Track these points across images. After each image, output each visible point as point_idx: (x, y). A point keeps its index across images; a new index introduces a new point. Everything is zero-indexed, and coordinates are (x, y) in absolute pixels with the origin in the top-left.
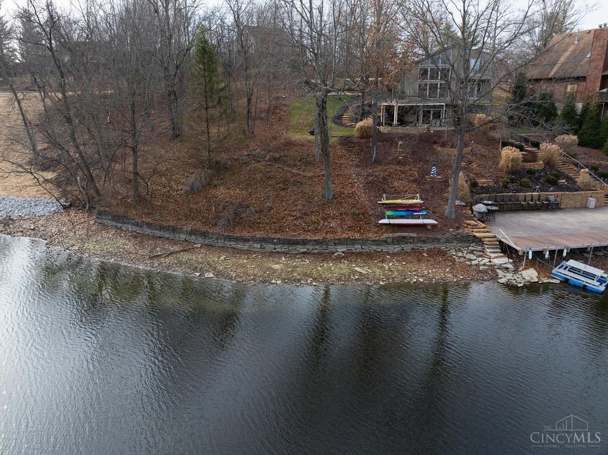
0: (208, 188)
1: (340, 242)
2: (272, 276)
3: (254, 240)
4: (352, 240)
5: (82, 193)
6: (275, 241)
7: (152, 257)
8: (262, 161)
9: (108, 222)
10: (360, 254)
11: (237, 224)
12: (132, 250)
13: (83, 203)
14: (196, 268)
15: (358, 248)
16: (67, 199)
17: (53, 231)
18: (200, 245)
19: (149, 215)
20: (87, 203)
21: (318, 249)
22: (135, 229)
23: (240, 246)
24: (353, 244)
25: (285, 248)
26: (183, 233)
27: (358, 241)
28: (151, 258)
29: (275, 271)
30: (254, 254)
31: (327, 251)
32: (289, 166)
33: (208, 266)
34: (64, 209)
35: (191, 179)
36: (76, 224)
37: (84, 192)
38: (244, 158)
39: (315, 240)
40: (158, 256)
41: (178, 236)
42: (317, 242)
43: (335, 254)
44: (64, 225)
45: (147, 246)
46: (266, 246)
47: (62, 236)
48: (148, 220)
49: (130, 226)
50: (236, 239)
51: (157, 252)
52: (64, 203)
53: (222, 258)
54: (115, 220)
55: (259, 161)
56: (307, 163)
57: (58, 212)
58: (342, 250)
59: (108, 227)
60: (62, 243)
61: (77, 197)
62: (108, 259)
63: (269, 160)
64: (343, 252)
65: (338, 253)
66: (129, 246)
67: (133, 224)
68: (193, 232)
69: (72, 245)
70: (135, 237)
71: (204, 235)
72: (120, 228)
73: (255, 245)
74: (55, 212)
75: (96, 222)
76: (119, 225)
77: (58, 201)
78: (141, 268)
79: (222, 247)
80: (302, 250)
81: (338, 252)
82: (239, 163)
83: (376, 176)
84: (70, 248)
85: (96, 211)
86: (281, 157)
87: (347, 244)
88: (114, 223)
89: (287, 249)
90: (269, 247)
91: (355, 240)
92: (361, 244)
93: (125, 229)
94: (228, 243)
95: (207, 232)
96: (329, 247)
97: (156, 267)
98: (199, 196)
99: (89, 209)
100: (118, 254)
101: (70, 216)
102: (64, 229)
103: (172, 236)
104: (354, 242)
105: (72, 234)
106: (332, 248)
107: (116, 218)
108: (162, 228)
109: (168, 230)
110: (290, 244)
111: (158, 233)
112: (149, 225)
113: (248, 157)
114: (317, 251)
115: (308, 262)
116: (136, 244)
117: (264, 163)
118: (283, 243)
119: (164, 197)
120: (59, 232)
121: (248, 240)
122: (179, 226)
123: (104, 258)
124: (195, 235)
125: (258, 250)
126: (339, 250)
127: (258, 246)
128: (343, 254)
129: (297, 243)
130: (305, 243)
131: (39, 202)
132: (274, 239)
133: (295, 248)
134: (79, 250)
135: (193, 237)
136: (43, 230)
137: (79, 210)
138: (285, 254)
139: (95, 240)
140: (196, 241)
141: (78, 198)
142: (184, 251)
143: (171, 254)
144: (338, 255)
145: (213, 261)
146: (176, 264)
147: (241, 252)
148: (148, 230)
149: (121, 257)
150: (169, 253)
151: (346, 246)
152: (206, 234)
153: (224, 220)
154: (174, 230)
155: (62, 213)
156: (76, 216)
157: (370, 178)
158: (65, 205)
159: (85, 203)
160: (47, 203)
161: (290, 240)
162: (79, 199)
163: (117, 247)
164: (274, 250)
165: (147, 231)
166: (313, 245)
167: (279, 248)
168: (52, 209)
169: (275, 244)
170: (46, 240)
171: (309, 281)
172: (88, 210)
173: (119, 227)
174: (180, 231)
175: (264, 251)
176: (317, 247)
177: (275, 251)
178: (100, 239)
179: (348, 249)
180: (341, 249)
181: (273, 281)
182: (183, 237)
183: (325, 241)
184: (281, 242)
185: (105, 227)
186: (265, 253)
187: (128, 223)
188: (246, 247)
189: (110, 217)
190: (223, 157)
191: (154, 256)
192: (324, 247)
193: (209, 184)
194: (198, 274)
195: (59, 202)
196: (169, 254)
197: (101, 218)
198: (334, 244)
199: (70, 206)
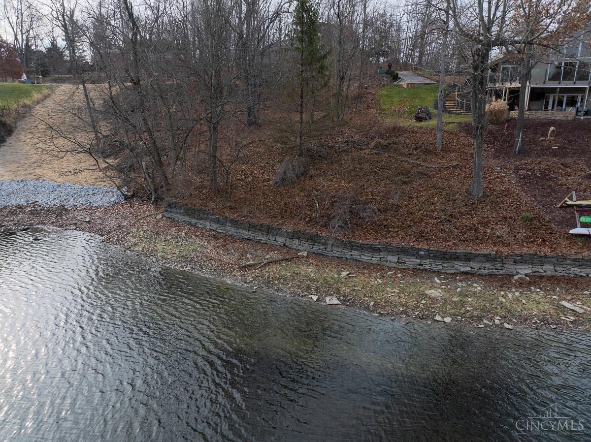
0: (302, 178)
1: (523, 260)
2: (432, 308)
3: (389, 250)
4: (541, 257)
5: (147, 182)
6: (422, 253)
7: (243, 267)
8: (365, 149)
9: (179, 216)
10: (554, 280)
11: (355, 226)
12: (213, 255)
13: (149, 193)
14: (309, 287)
15: (548, 269)
16: (129, 188)
17: (112, 225)
18: (306, 252)
19: (232, 210)
20: (153, 193)
21: (488, 268)
22: (214, 226)
23: (366, 258)
24: (542, 263)
25: (436, 265)
26: (281, 235)
27: (549, 259)
28: (241, 268)
29: (434, 300)
30: (390, 270)
31: (501, 272)
32: (403, 154)
33: (326, 285)
34: (126, 199)
35: (280, 169)
36: (139, 217)
37: (150, 180)
38: (341, 145)
39: (484, 255)
40: (250, 266)
41: (274, 239)
42: (488, 258)
43: (516, 278)
44: (125, 218)
45: (233, 251)
46: (406, 259)
47: (122, 233)
48: (233, 216)
49: (208, 223)
50: (361, 248)
51: (248, 260)
52: (126, 193)
53: (344, 274)
54: (189, 215)
55: (361, 149)
56: (427, 152)
57: (118, 203)
58: (526, 272)
59: (179, 223)
60: (122, 241)
61: (141, 185)
62: (182, 267)
63: (376, 147)
64: (526, 275)
65: (520, 276)
66: (210, 248)
67: (213, 221)
68: (296, 235)
69: (135, 245)
70: (215, 238)
71: (313, 239)
72: (195, 225)
73: (390, 258)
74: (115, 203)
75: (163, 216)
76: (193, 221)
77: (119, 189)
78: (229, 282)
79: (337, 257)
80: (462, 269)
81: (518, 273)
82: (335, 151)
83: (528, 170)
84: (132, 248)
85: (164, 204)
86: (390, 144)
87: (532, 264)
88: (187, 219)
89: (440, 266)
90: (412, 262)
91: (546, 256)
92: (554, 263)
93: (201, 226)
94: (348, 254)
95: (318, 235)
96: (506, 266)
97: (251, 282)
98: (293, 188)
99: (156, 200)
100: (196, 259)
101: (133, 208)
102: (125, 224)
103: (265, 239)
104: (543, 260)
105: (134, 230)
106: (509, 268)
107: (190, 212)
108: (251, 227)
109: (260, 230)
110: (447, 259)
111: (246, 234)
112: (234, 223)
113: (346, 144)
114: (486, 271)
115: (479, 288)
116: (218, 247)
117: (367, 151)
118: (435, 257)
119: (247, 188)
120: (119, 227)
121: (378, 250)
122: (276, 226)
123: (177, 265)
124: (299, 239)
125: (394, 265)
126: (520, 271)
127: (395, 259)
128: (528, 278)
129: (456, 257)
130: (468, 258)
131: (97, 190)
132: (420, 250)
133: (452, 265)
134: (143, 251)
135: (296, 241)
136: (100, 224)
137: (143, 201)
138: (438, 273)
139: (163, 240)
140: (300, 248)
141: (143, 186)
142: (286, 260)
143: (269, 263)
144: (520, 278)
145: (332, 278)
146: (279, 279)
147: (369, 266)
148: (233, 229)
149: (200, 265)
150: (265, 262)
151: (531, 266)
152: (315, 239)
153: (338, 220)
154: (269, 230)
155: (124, 203)
156: (139, 208)
157: (523, 172)
158: (127, 195)
159: (151, 194)
160: (107, 192)
161: (445, 253)
162: (143, 189)
163: (193, 250)
164: (418, 267)
165: (231, 230)
166: (481, 261)
167: (427, 264)
168: (112, 199)
169: (421, 257)
170: (102, 236)
171: (496, 321)
172: (154, 201)
173: (193, 223)
174: (278, 231)
175: (403, 267)
176: (487, 265)
177: (421, 267)
178: (170, 238)
179: (534, 270)
180: (524, 270)
181: (438, 318)
182: (281, 240)
183: (500, 257)
184: (431, 255)
185: (175, 222)
186: (404, 269)
187: (206, 219)
188: (375, 260)
189: (182, 211)
190: (314, 144)
191: (246, 266)
192: (498, 266)
193: (304, 175)
194: (315, 298)
195: (120, 191)
196: (265, 264)
197: (171, 212)
198: (514, 262)
199: (133, 196)
